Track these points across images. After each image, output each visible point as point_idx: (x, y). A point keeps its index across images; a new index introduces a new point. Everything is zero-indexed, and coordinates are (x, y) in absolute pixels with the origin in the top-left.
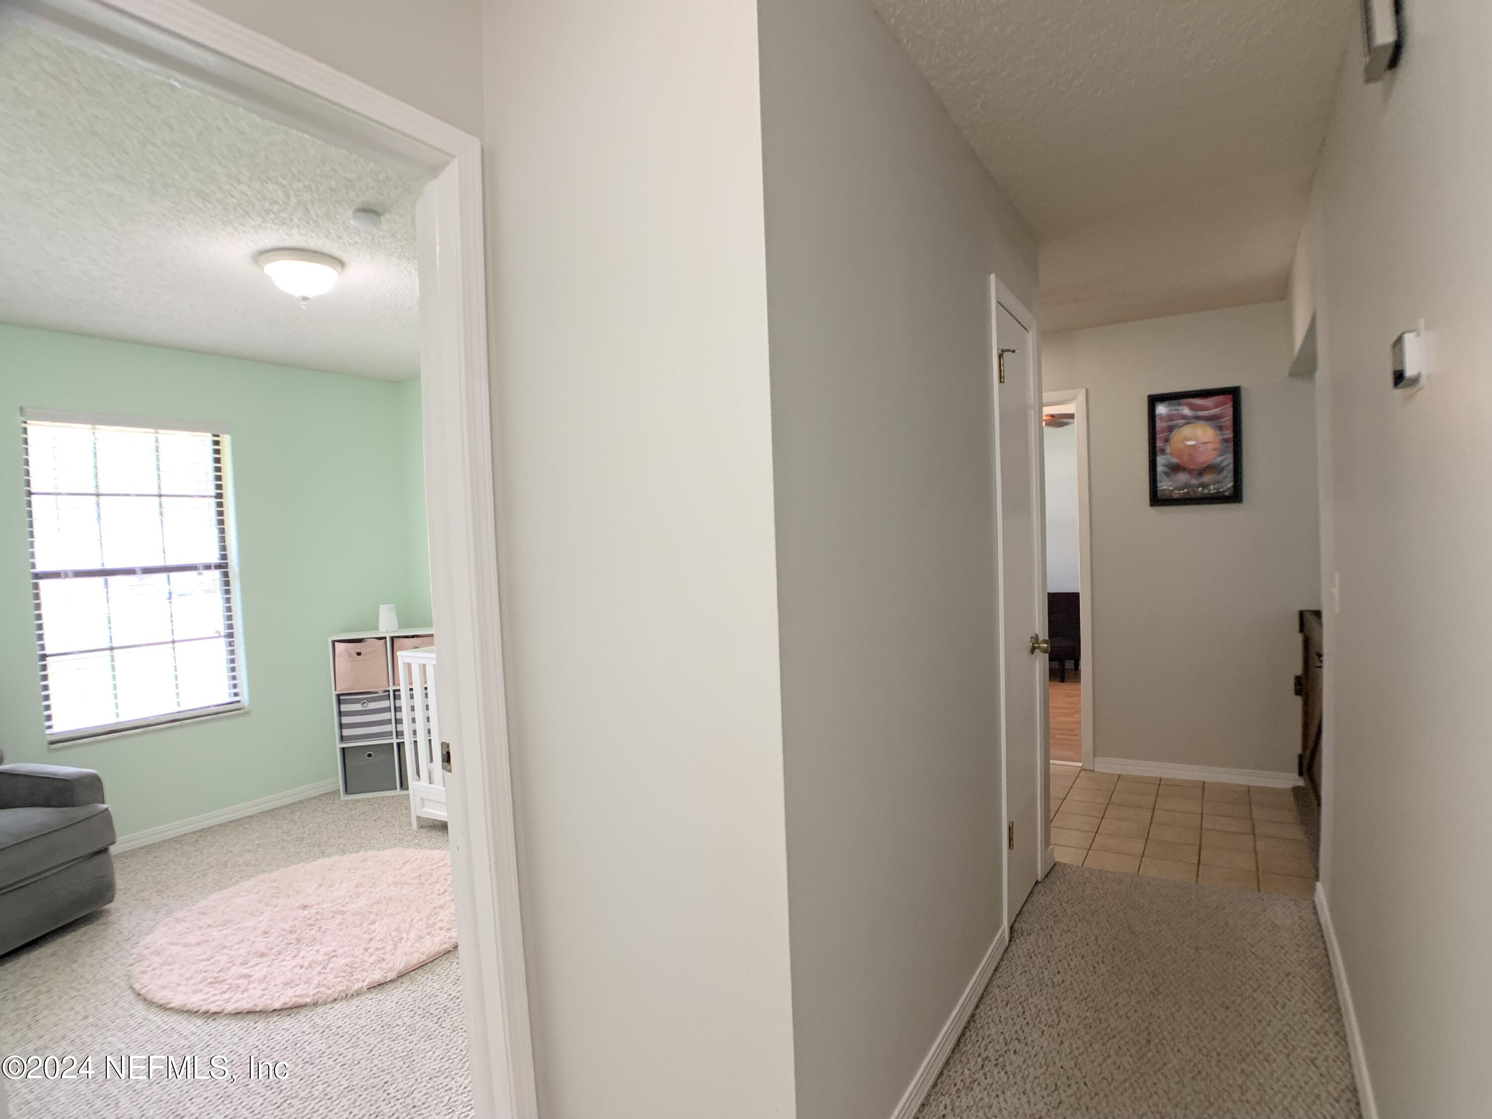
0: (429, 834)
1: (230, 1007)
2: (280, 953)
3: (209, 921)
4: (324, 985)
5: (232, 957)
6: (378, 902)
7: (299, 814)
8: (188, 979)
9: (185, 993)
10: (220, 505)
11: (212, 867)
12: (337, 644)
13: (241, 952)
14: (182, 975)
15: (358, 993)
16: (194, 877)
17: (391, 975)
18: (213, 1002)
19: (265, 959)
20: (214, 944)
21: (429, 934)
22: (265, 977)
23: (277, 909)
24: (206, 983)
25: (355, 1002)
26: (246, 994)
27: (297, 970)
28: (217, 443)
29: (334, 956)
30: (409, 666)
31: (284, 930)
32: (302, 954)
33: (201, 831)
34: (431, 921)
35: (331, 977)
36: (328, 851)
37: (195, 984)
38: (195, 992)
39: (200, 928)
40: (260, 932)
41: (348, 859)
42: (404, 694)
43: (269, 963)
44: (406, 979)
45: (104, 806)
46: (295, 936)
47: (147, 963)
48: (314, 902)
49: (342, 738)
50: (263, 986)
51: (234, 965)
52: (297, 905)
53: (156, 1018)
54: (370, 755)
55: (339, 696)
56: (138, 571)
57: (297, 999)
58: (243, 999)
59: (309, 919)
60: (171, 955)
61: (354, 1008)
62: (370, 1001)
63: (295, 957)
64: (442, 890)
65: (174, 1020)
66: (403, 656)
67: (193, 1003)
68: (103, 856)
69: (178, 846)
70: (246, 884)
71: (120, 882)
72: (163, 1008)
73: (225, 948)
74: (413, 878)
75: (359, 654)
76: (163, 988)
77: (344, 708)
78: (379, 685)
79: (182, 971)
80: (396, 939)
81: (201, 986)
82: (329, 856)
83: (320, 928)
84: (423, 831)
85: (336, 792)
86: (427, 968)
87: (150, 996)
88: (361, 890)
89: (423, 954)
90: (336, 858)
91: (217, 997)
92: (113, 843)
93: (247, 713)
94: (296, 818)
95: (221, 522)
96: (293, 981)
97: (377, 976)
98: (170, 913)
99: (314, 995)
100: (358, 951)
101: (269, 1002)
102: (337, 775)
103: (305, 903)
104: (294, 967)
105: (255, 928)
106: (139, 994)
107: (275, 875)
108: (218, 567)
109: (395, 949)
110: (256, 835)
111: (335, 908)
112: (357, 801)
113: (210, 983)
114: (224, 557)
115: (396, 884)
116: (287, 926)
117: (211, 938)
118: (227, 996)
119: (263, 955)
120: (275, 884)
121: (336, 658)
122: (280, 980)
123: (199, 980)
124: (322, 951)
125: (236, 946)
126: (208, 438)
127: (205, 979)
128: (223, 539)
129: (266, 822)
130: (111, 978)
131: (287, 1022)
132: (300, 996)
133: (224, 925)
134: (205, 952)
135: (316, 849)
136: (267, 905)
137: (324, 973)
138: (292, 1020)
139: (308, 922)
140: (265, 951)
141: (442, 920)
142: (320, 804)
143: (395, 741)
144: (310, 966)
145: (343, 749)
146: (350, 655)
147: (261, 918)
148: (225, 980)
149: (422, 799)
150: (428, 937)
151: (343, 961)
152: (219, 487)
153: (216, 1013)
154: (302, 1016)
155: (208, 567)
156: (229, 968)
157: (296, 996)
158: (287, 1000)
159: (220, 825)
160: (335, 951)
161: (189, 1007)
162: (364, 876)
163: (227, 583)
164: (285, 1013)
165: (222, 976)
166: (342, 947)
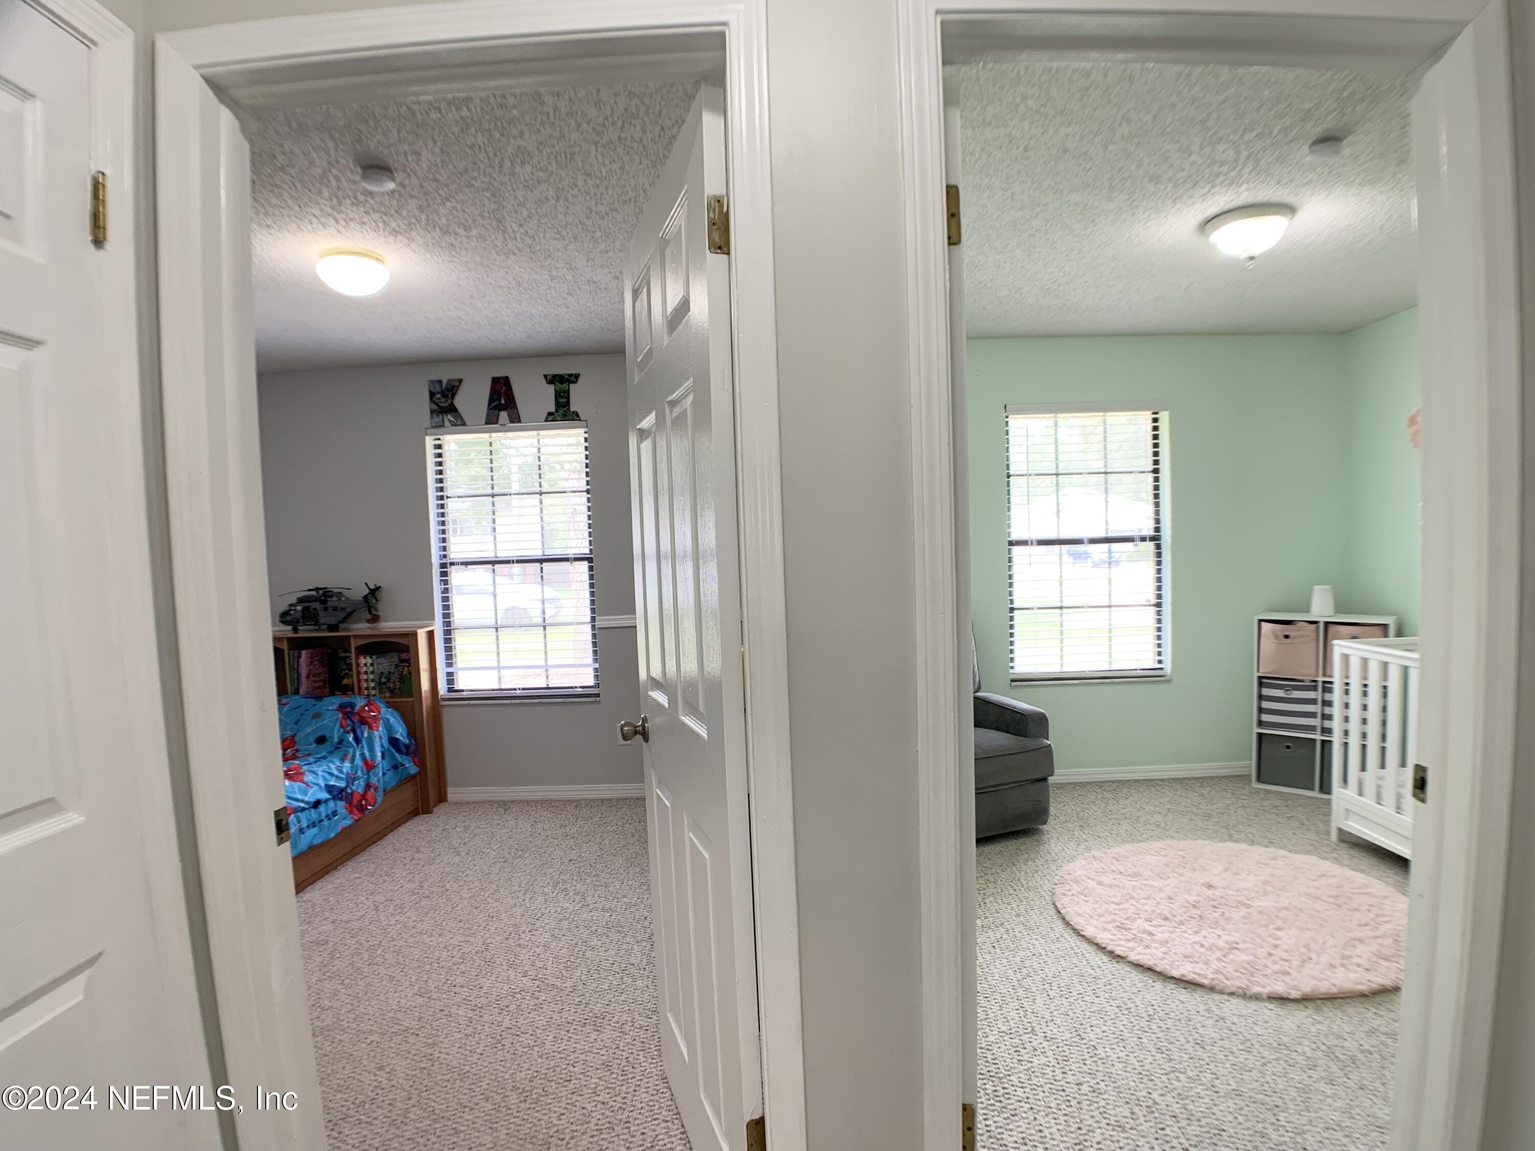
0: (1352, 852)
1: (1133, 957)
2: (1182, 923)
3: (1122, 869)
4: (1223, 974)
5: (1138, 909)
6: (1287, 909)
7: (1208, 789)
8: (1100, 915)
9: (1096, 927)
10: (1156, 479)
11: (1126, 818)
12: (1263, 624)
13: (1146, 907)
14: (1094, 909)
15: (1257, 997)
16: (1111, 823)
17: (1295, 994)
18: (1119, 945)
19: (1167, 923)
20: (1123, 891)
21: (1343, 965)
22: (1167, 942)
23: (1182, 879)
24: (1115, 925)
25: (1253, 1005)
26: (1148, 951)
27: (1197, 947)
28: (1155, 420)
29: (1237, 948)
30: (1346, 658)
31: (1188, 902)
32: (1204, 933)
33: (1119, 781)
34: (1347, 953)
35: (1230, 968)
36: (1236, 836)
37: (1105, 922)
38: (1105, 929)
39: (1113, 871)
40: (1164, 895)
41: (1257, 852)
42: (1337, 687)
43: (1171, 929)
44: (1311, 1005)
45: (1049, 742)
46: (1198, 912)
47: (1068, 887)
48: (1219, 885)
49: (1260, 723)
50: (1164, 949)
51: (1140, 918)
52: (1202, 881)
53: (1073, 940)
54: (1288, 747)
55: (1260, 678)
56: (1085, 541)
57: (1196, 976)
58: (1144, 954)
59: (1213, 900)
60: (1087, 888)
61: (1251, 1011)
62: (1269, 1011)
63: (1196, 933)
64: (1363, 921)
65: (1084, 947)
66: (1340, 647)
67: (1101, 939)
68: (1041, 784)
69: (1099, 790)
70: (1156, 845)
71: (1052, 810)
72: (1077, 932)
73: (1132, 898)
74: (1331, 896)
75: (1287, 637)
76: (1079, 915)
77: (1266, 692)
78: (1306, 672)
79: (1096, 906)
80: (1305, 957)
81: (1110, 927)
82: (1236, 841)
83: (1223, 913)
84: (1342, 845)
85: (1246, 778)
86: (1336, 1002)
87: (1067, 918)
88: (1269, 888)
89: (1334, 985)
90: (1244, 846)
91: (1123, 943)
92: (1052, 775)
93: (1168, 681)
94: (1205, 793)
95: (1156, 496)
96: (1192, 956)
97: (1280, 988)
98: (1089, 849)
99: (1212, 979)
100: (1261, 953)
101: (1168, 968)
102: (1251, 760)
103: (1212, 883)
104: (1195, 943)
105: (1160, 890)
106: (1059, 912)
107: (1182, 844)
108: (1153, 539)
109: (1301, 967)
110: (1166, 799)
111: (1239, 899)
112: (1269, 792)
113: (1118, 927)
114: (1157, 530)
115: (1308, 895)
116: (1191, 899)
117: (1121, 885)
118: (1131, 944)
119: (1166, 919)
120: (1182, 853)
121: (1262, 639)
122: (1180, 950)
123: (1109, 919)
124: (1225, 937)
125: (1143, 901)
126: (1148, 416)
127: (1113, 921)
128: (1157, 513)
129: (1176, 790)
130: (1040, 890)
131: (1183, 995)
132: (1199, 975)
133: (1133, 877)
134: (1115, 896)
135: (1224, 830)
136: (1173, 871)
137: (1224, 962)
138: (1188, 995)
139: (1213, 903)
140: (1169, 916)
141: (1359, 956)
142: (1230, 785)
143: (1318, 737)
144: (1210, 949)
145: (1260, 735)
146: (1276, 637)
147: (1167, 882)
148: (1130, 929)
149: (1348, 810)
150: (1342, 969)
151: (1244, 957)
152: (1156, 462)
153: (1119, 956)
154: (1198, 995)
155: (1143, 539)
156: (1135, 919)
157: (1194, 973)
158: (1185, 973)
159: (1136, 781)
160: (1237, 943)
161: (1098, 941)
162: (1273, 875)
163: (1159, 555)
164: (1182, 985)
165: (1128, 924)
166: (1244, 942)
